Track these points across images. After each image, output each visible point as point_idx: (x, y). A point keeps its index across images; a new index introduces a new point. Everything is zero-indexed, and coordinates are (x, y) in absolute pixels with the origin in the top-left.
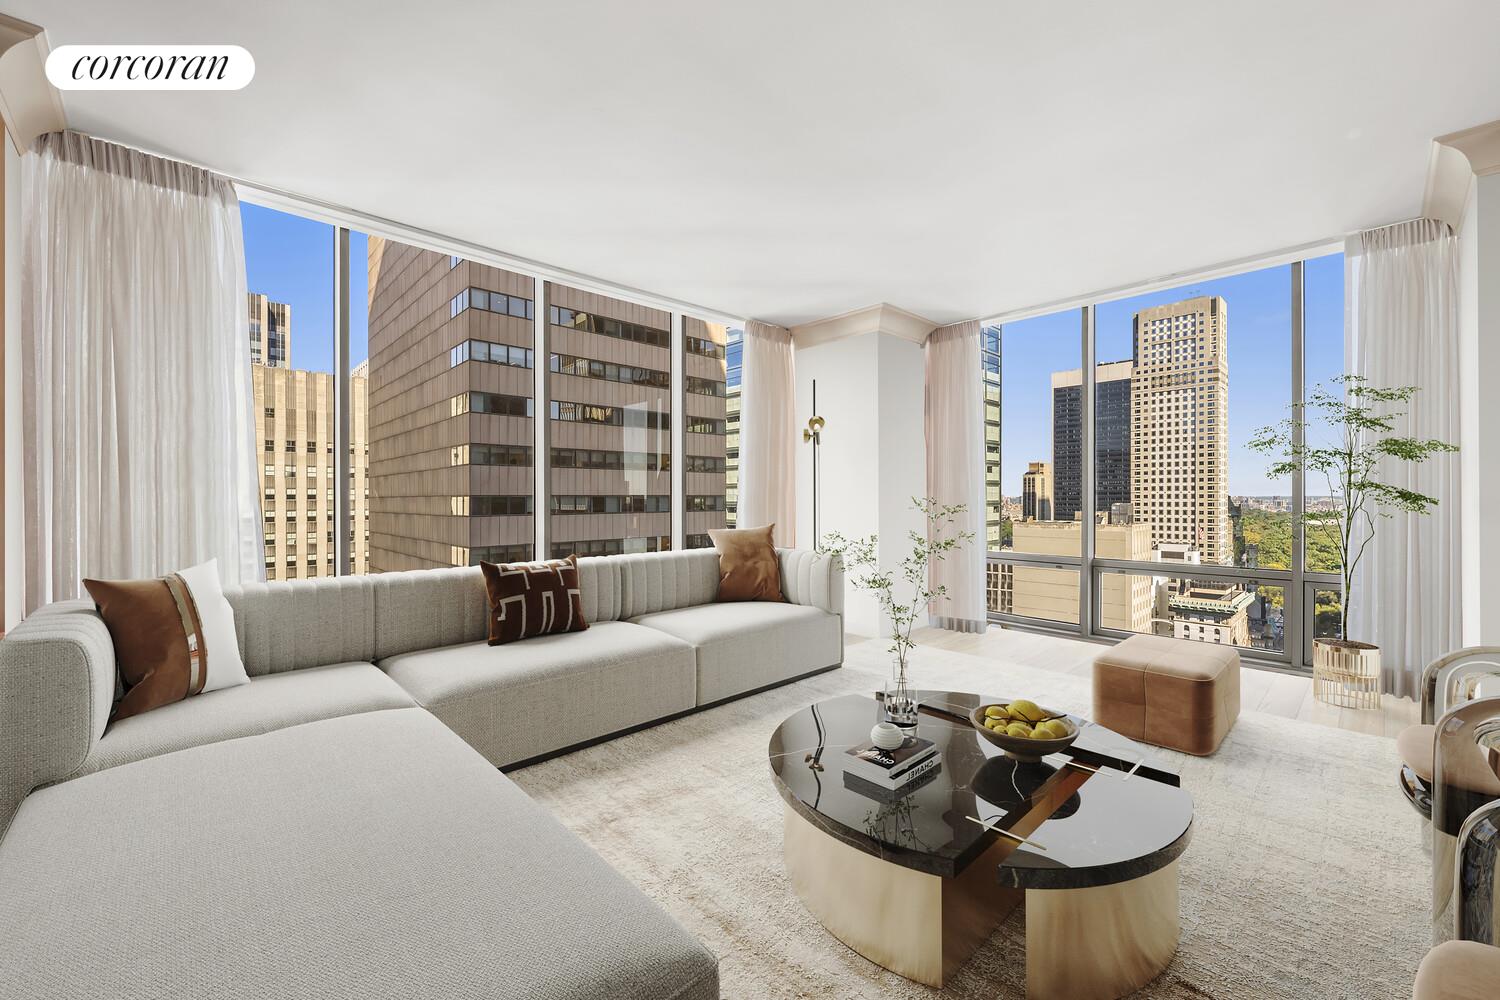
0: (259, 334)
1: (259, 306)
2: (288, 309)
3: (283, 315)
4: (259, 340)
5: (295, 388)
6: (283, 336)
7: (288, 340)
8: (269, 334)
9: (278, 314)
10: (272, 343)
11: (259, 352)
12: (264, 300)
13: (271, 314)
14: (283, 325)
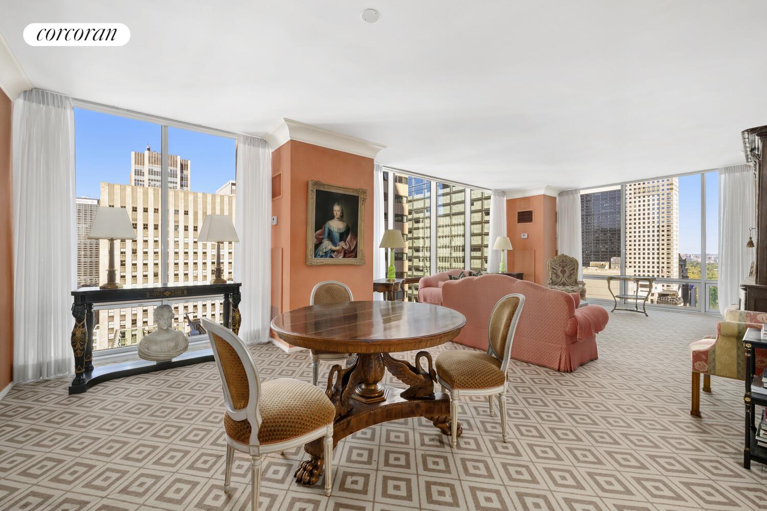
0: (176, 175)
1: (176, 161)
2: (189, 162)
3: (187, 165)
4: (176, 177)
5: (197, 201)
6: (187, 175)
7: (189, 177)
8: (181, 175)
9: (185, 165)
10: (182, 179)
11: (176, 183)
12: (179, 158)
13: (182, 165)
14: (187, 170)
